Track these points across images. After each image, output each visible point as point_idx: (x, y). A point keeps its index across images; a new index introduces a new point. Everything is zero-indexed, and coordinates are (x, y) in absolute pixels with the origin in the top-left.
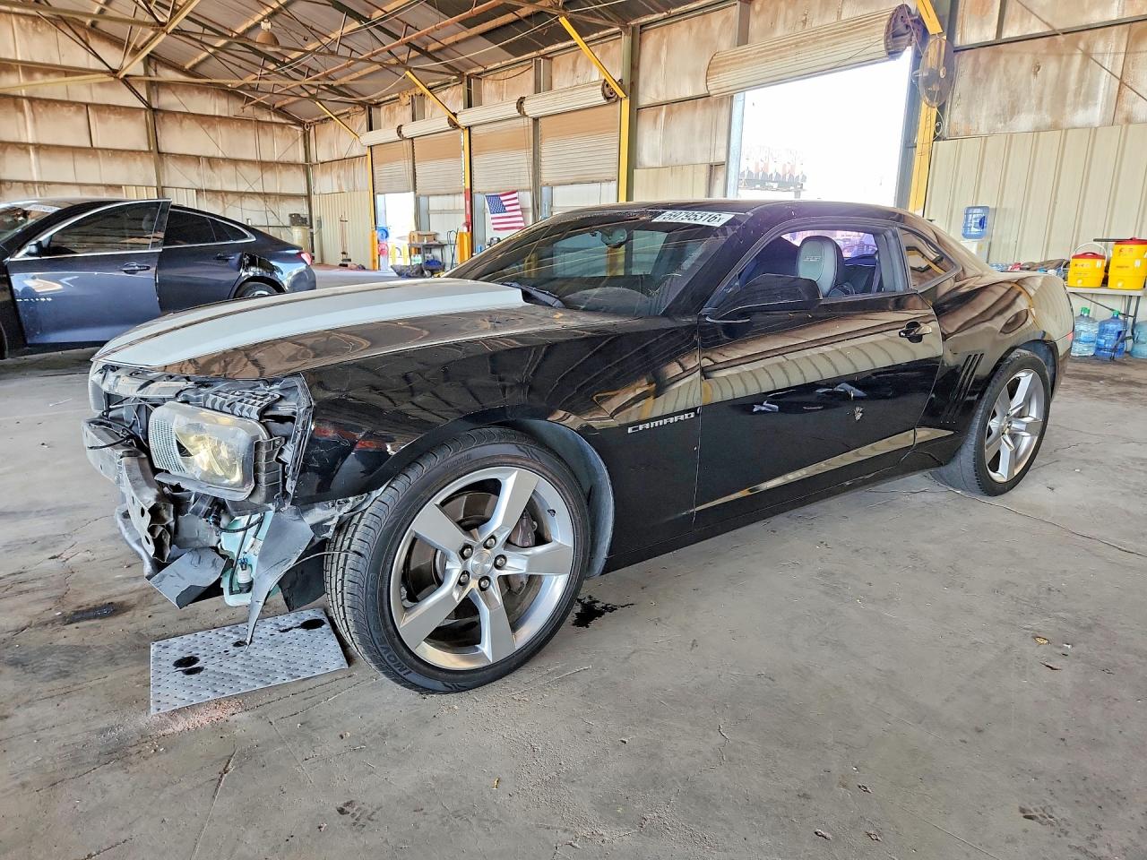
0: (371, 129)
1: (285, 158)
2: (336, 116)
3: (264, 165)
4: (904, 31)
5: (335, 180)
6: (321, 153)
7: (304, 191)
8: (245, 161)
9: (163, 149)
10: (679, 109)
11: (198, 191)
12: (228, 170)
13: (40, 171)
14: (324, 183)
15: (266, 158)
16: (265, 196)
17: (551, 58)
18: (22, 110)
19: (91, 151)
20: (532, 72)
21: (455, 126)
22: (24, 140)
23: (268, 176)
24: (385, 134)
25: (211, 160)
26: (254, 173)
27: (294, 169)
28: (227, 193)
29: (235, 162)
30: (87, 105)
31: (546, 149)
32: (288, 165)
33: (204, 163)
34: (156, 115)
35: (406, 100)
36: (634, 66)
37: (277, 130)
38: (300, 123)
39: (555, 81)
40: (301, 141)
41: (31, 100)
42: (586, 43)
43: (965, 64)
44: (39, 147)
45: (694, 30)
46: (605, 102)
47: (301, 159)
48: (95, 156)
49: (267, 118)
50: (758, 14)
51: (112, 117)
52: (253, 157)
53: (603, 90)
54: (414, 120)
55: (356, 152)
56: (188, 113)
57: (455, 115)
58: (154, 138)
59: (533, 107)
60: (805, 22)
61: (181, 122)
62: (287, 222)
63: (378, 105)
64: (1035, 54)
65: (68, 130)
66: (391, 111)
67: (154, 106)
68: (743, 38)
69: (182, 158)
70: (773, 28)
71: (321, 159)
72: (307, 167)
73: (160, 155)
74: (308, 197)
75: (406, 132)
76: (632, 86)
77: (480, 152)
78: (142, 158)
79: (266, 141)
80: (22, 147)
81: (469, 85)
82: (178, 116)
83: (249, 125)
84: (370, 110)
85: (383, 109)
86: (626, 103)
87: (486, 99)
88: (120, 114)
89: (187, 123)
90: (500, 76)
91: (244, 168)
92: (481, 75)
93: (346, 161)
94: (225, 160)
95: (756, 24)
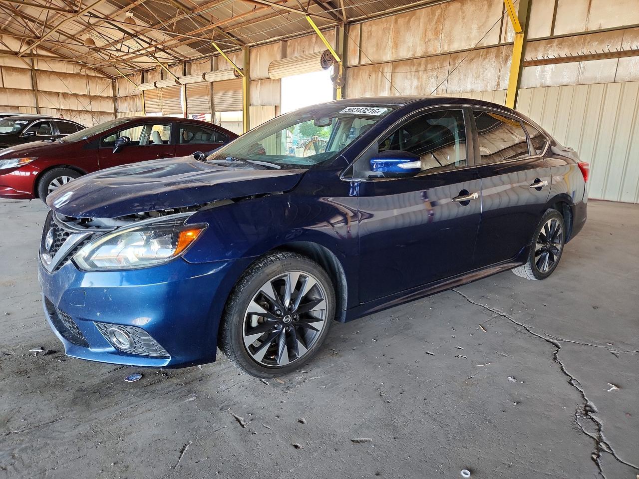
0: (143, 82)
1: (102, 95)
2: (126, 76)
3: (92, 98)
4: (329, 59)
5: (127, 105)
6: (121, 92)
7: (113, 111)
8: (81, 95)
9: (40, 89)
10: (265, 82)
11: (58, 110)
12: (73, 100)
14: (123, 106)
15: (92, 94)
16: (92, 112)
17: (218, 56)
20: (210, 62)
21: (179, 83)
23: (94, 103)
24: (148, 86)
25: (65, 95)
27: (108, 100)
28: (72, 111)
29: (76, 96)
31: (216, 96)
32: (104, 98)
33: (61, 96)
34: (36, 72)
35: (158, 70)
36: (247, 63)
37: (99, 81)
38: (110, 77)
39: (219, 66)
40: (111, 86)
42: (224, 53)
43: (350, 72)
45: (268, 51)
46: (236, 78)
47: (111, 95)
48: (5, 92)
49: (94, 75)
50: (289, 46)
51: (13, 73)
52: (85, 93)
53: (234, 72)
54: (162, 79)
55: (137, 92)
56: (53, 72)
57: (178, 78)
58: (34, 83)
59: (210, 78)
60: (303, 51)
61: (49, 76)
63: (147, 71)
64: (369, 70)
66: (153, 74)
67: (36, 68)
68: (284, 55)
69: (50, 93)
70: (294, 53)
71: (121, 95)
72: (115, 99)
73: (37, 92)
74: (115, 114)
75: (158, 85)
76: (246, 71)
77: (190, 95)
78: (29, 93)
79: (92, 86)
81: (185, 66)
82: (48, 73)
83: (84, 78)
84: (143, 74)
85: (149, 73)
86: (244, 78)
87: (192, 72)
88: (18, 72)
89: (52, 76)
90: (198, 62)
91: (81, 99)
92: (190, 61)
93: (133, 97)
94: (72, 95)
95: (288, 50)
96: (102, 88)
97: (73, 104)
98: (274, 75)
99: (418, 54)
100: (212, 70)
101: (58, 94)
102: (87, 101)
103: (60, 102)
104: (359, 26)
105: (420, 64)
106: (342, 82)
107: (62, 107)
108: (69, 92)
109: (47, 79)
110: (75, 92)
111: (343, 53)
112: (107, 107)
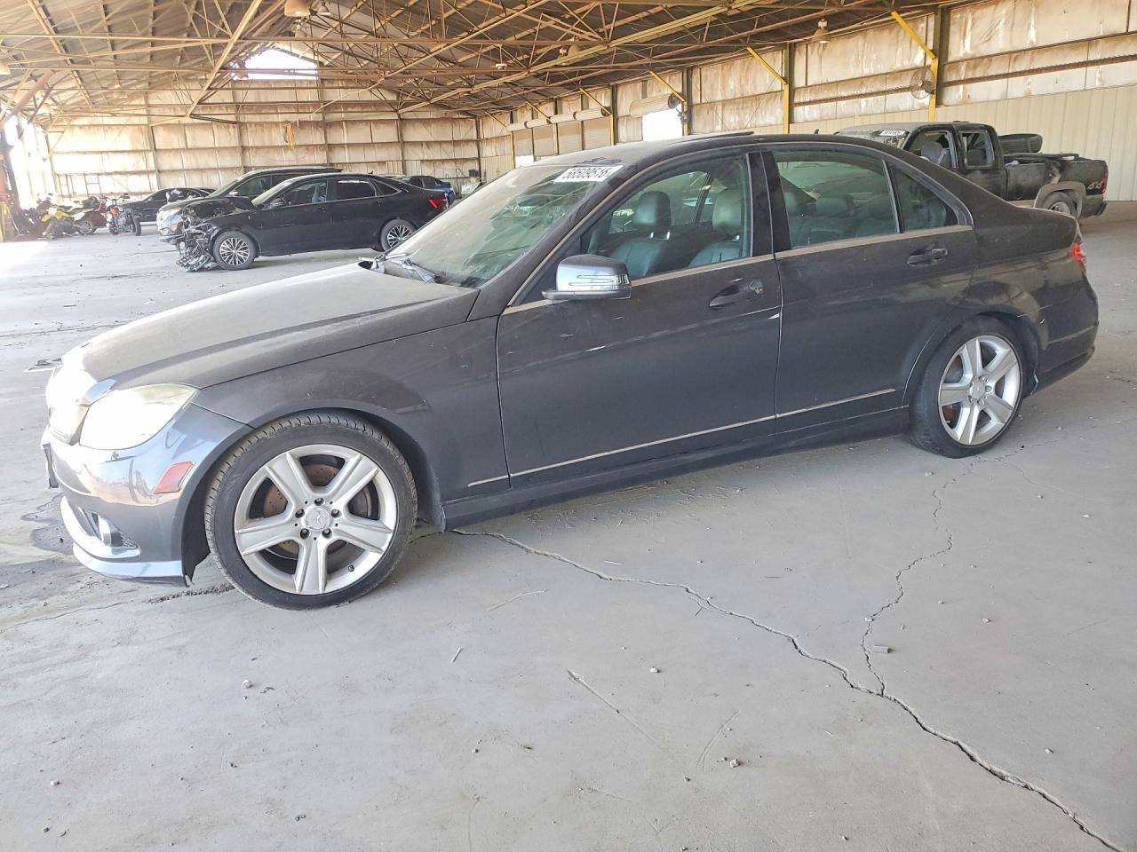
0: (512, 122)
1: (466, 138)
2: (493, 115)
3: (455, 143)
5: (493, 149)
6: (486, 134)
7: (476, 156)
8: (445, 142)
9: (405, 140)
10: (630, 119)
11: (422, 161)
12: (437, 148)
13: (349, 158)
14: (488, 151)
15: (456, 139)
16: (455, 160)
18: (342, 127)
19: (372, 144)
20: (580, 100)
21: (549, 122)
22: (343, 142)
23: (457, 149)
24: (518, 126)
25: (428, 144)
26: (449, 148)
27: (471, 143)
28: (435, 161)
29: (440, 143)
30: (370, 121)
31: (586, 134)
32: (468, 141)
33: (425, 145)
34: (402, 121)
35: (529, 108)
36: (614, 101)
37: (462, 122)
38: (475, 117)
40: (475, 128)
41: (346, 121)
43: (694, 110)
44: (349, 145)
45: (632, 89)
46: (601, 116)
47: (475, 137)
48: (374, 146)
49: (457, 116)
50: (649, 86)
51: (382, 126)
52: (449, 139)
53: (602, 111)
54: (532, 118)
55: (505, 133)
56: (419, 119)
57: (549, 117)
58: (400, 135)
59: (580, 117)
60: (660, 91)
61: (414, 124)
62: (467, 175)
63: (516, 109)
65: (361, 134)
66: (522, 113)
67: (402, 117)
68: (644, 95)
69: (414, 143)
70: (652, 92)
71: (485, 137)
72: (478, 142)
73: (403, 143)
74: (479, 159)
75: (529, 125)
76: (614, 110)
77: (562, 134)
78: (394, 146)
79: (456, 130)
80: (342, 146)
81: (556, 104)
82: (413, 121)
83: (448, 121)
84: (512, 112)
85: (518, 112)
86: (611, 116)
87: (564, 110)
88: (386, 124)
89: (416, 124)
90: (568, 100)
91: (444, 146)
92: (560, 99)
93: (500, 138)
94: (435, 142)
95: (648, 89)
96: (465, 131)
97: (435, 153)
98: (636, 112)
99: (738, 96)
100: (582, 109)
101: (421, 143)
102: (450, 148)
103: (423, 152)
104: (699, 71)
105: (739, 104)
106: (688, 119)
107: (426, 158)
108: (433, 140)
109: (412, 128)
110: (439, 140)
111: (687, 94)
112: (471, 151)
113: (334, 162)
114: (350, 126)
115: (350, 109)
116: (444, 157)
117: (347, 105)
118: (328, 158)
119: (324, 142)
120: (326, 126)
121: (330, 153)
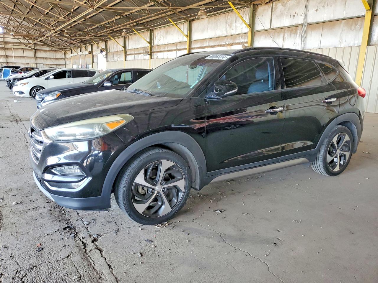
96: (60, 55)
97: (50, 62)
101: (43, 58)
102: (55, 60)
103: (44, 61)
107: (45, 63)
108: (47, 57)
109: (40, 53)
110: (50, 57)
111: (106, 50)
112: (62, 62)
113: (9, 61)
114: (15, 50)
115: (15, 44)
116: (52, 63)
117: (14, 43)
118: (6, 60)
119: (5, 55)
120: (5, 49)
121: (7, 59)
